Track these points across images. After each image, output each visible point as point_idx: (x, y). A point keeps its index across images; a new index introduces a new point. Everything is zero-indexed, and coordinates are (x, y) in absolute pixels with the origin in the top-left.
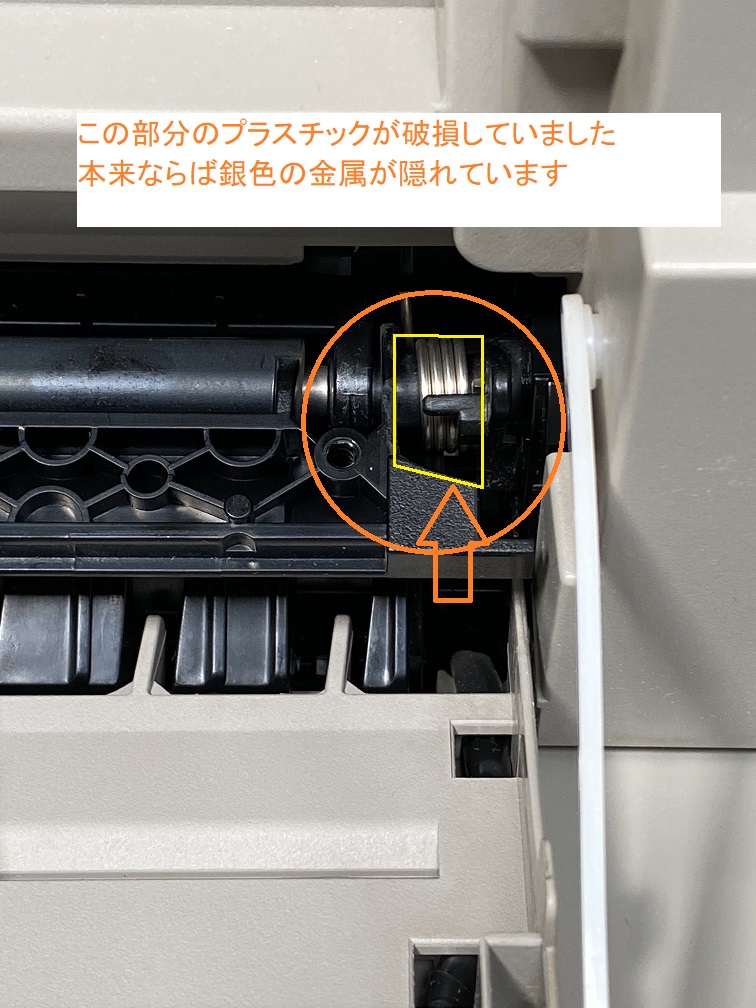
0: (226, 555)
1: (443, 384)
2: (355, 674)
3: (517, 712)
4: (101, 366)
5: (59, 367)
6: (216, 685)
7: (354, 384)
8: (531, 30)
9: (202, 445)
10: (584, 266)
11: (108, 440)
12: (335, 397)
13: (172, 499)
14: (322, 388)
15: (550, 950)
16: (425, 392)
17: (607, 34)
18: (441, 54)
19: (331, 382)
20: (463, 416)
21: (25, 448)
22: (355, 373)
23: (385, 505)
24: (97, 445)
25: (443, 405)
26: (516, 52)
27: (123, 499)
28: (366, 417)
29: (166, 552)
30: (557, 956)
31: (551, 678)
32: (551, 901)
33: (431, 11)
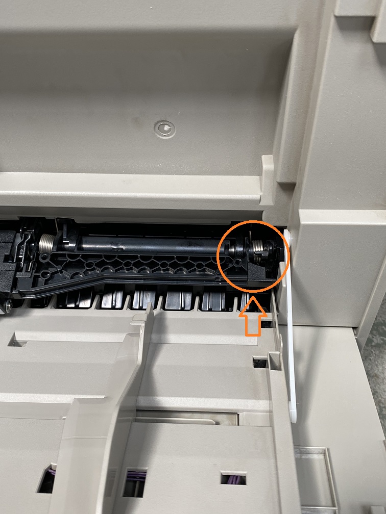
0: (215, 281)
1: (258, 249)
2: (239, 308)
3: (273, 316)
4: (190, 245)
5: (181, 245)
6: (210, 310)
7: (240, 249)
8: (279, 181)
9: (210, 260)
10: (288, 225)
11: (192, 259)
12: (236, 252)
13: (204, 270)
14: (233, 250)
15: (281, 354)
16: (254, 251)
17: (293, 181)
18: (261, 185)
19: (235, 249)
20: (262, 255)
21: (176, 260)
22: (240, 247)
23: (247, 273)
24: (190, 260)
25: (258, 253)
26: (276, 184)
27: (195, 270)
28: (243, 255)
29: (203, 281)
30: (283, 355)
31: (280, 309)
32: (282, 345)
33: (258, 177)
